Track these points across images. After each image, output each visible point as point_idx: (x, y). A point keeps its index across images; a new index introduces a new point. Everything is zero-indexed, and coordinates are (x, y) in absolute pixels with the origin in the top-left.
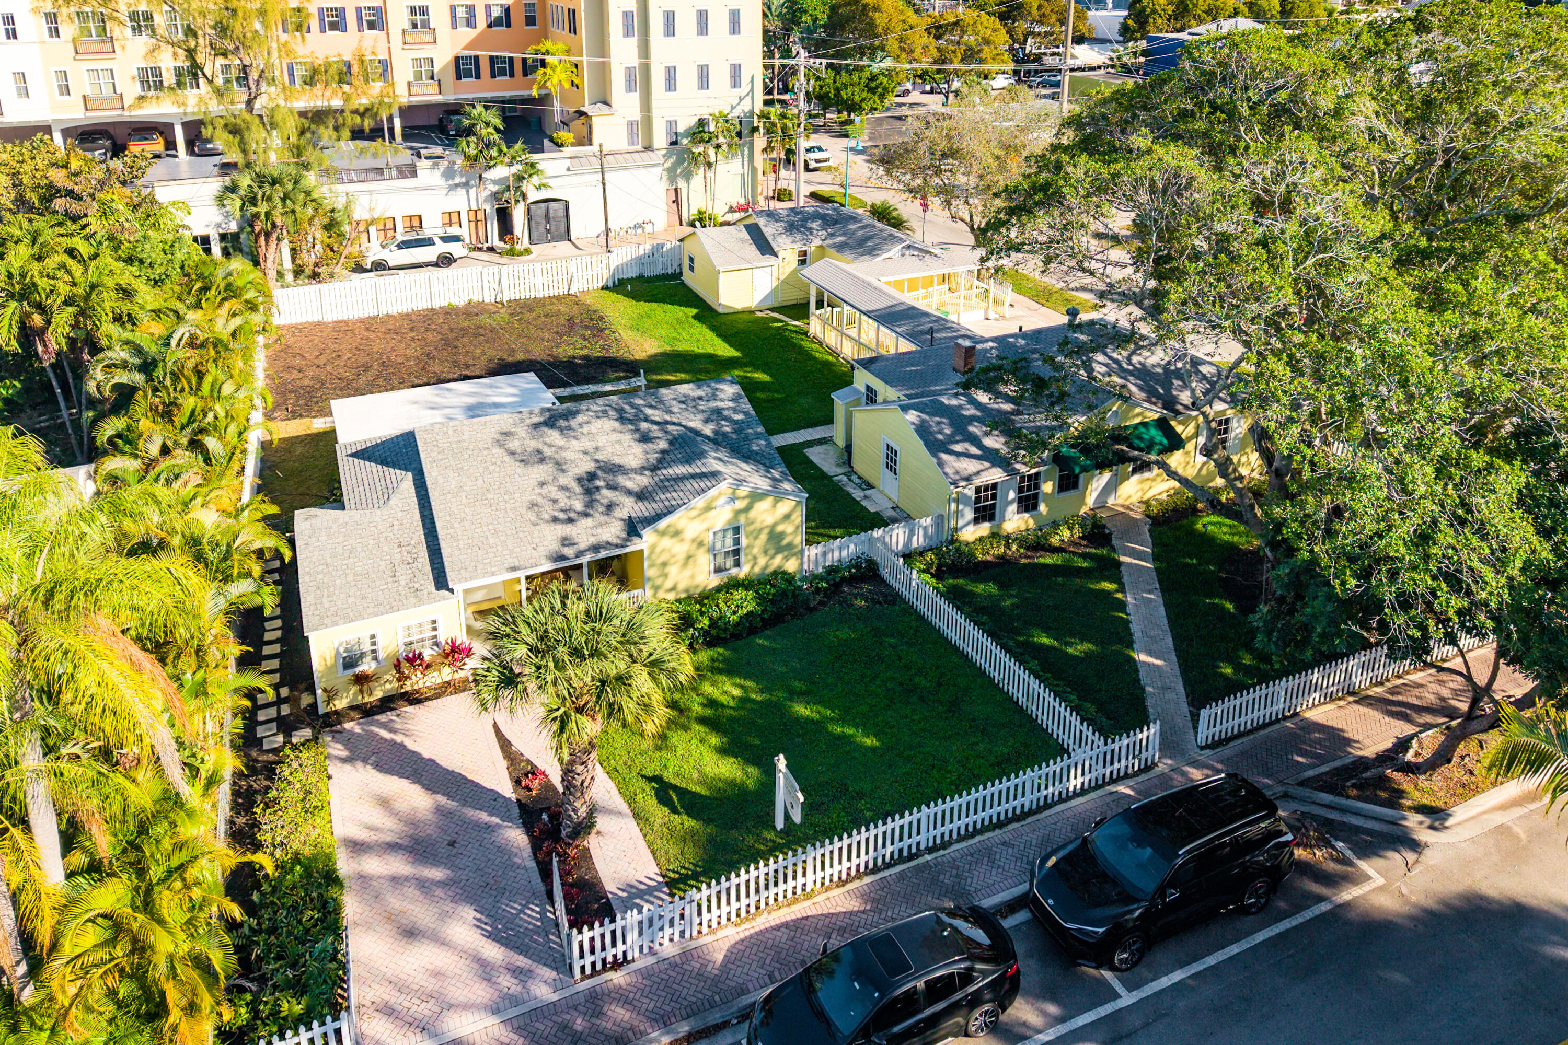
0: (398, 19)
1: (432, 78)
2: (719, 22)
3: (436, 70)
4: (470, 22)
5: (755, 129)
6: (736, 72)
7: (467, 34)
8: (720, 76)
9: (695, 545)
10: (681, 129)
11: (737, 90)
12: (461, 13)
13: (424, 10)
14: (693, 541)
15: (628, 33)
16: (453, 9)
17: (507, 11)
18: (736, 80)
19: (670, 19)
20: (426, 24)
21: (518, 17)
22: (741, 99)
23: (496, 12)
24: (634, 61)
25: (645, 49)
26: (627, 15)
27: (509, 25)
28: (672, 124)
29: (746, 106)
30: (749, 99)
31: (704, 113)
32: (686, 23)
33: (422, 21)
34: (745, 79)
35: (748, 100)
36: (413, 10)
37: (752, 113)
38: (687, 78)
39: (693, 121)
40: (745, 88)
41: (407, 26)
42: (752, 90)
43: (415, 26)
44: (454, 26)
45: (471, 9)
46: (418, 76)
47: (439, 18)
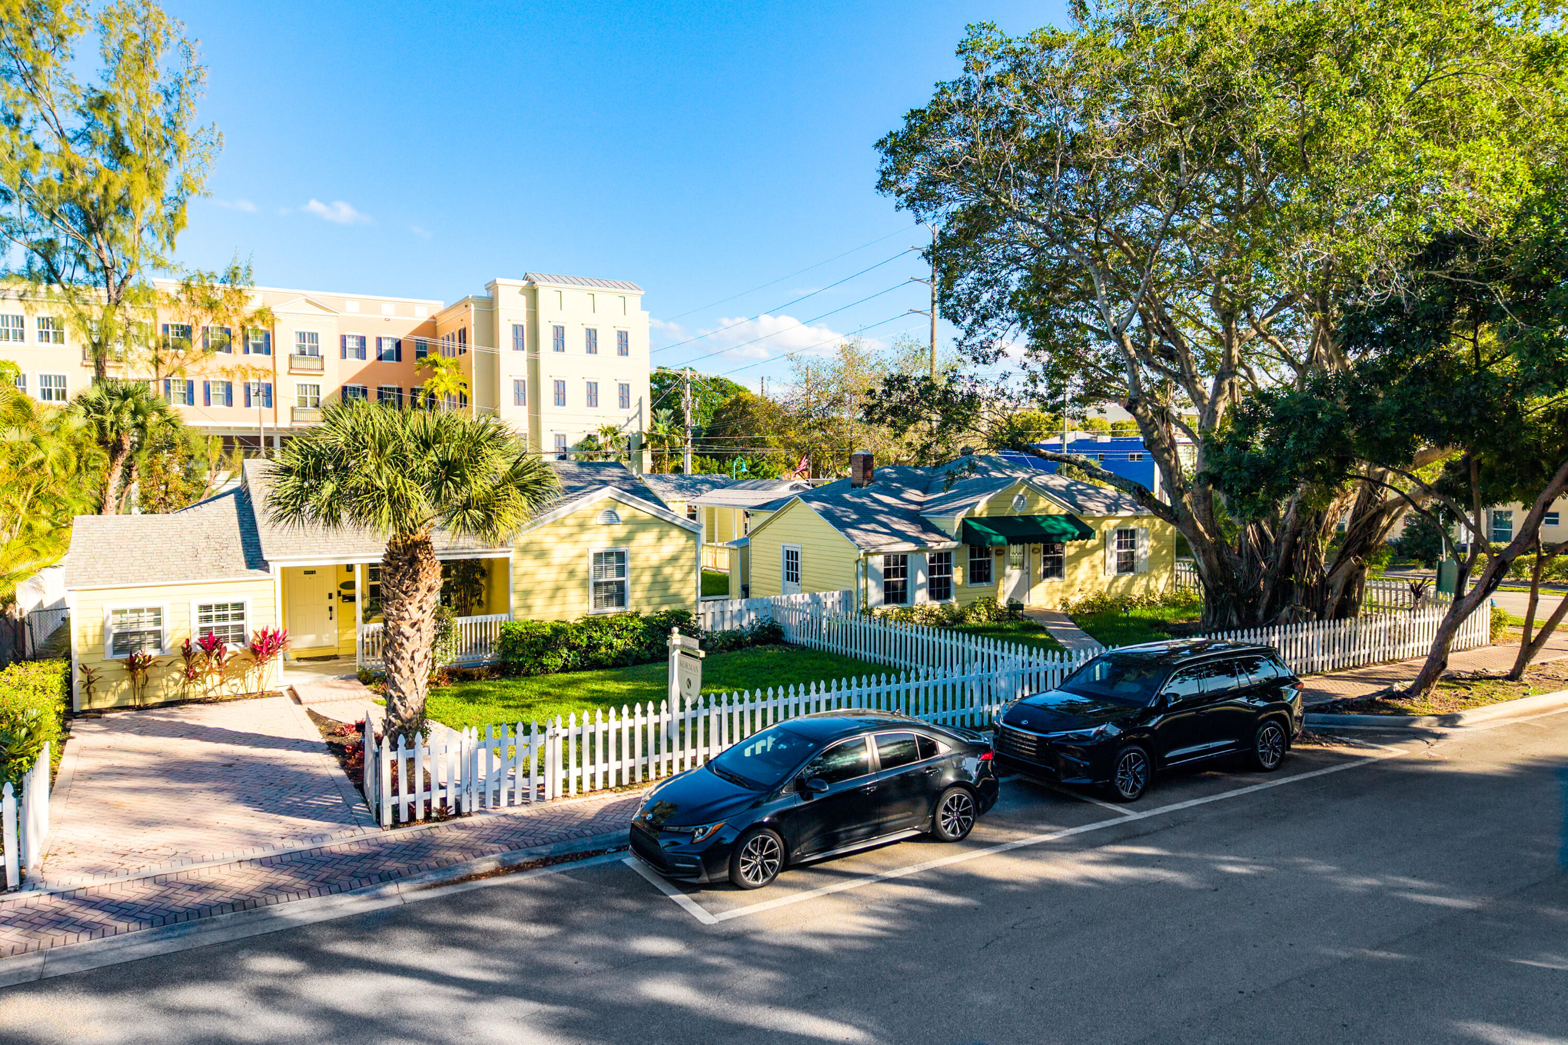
0: (286, 344)
1: (317, 406)
2: (607, 342)
3: (322, 397)
4: (361, 353)
5: (644, 446)
6: (624, 390)
7: (354, 366)
8: (609, 395)
9: (564, 576)
10: (569, 445)
11: (625, 411)
12: (352, 344)
13: (314, 337)
14: (563, 566)
15: (518, 346)
16: (344, 339)
17: (398, 344)
18: (624, 401)
19: (559, 334)
20: (315, 352)
21: (408, 352)
22: (629, 421)
23: (387, 346)
24: (523, 373)
25: (534, 366)
26: (517, 329)
27: (399, 359)
28: (560, 438)
29: (634, 427)
30: (636, 420)
31: (593, 430)
32: (575, 340)
33: (311, 348)
34: (634, 401)
35: (636, 422)
36: (302, 336)
37: (640, 434)
38: (576, 393)
39: (582, 438)
40: (633, 410)
41: (295, 351)
42: (640, 412)
43: (303, 353)
44: (344, 356)
45: (362, 340)
46: (303, 402)
47: (329, 347)
